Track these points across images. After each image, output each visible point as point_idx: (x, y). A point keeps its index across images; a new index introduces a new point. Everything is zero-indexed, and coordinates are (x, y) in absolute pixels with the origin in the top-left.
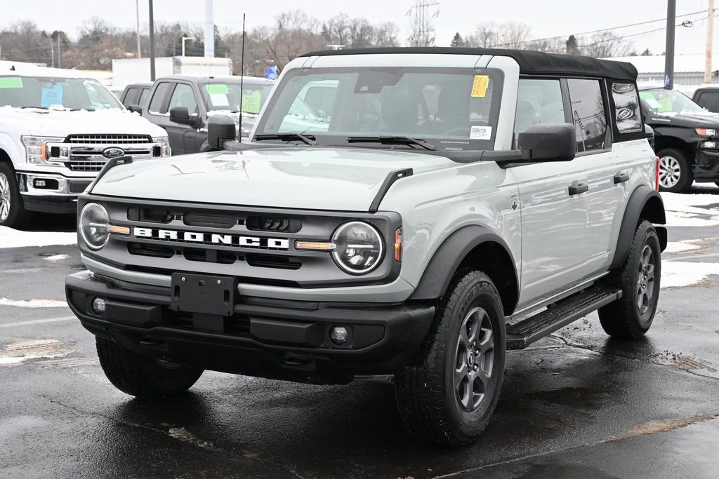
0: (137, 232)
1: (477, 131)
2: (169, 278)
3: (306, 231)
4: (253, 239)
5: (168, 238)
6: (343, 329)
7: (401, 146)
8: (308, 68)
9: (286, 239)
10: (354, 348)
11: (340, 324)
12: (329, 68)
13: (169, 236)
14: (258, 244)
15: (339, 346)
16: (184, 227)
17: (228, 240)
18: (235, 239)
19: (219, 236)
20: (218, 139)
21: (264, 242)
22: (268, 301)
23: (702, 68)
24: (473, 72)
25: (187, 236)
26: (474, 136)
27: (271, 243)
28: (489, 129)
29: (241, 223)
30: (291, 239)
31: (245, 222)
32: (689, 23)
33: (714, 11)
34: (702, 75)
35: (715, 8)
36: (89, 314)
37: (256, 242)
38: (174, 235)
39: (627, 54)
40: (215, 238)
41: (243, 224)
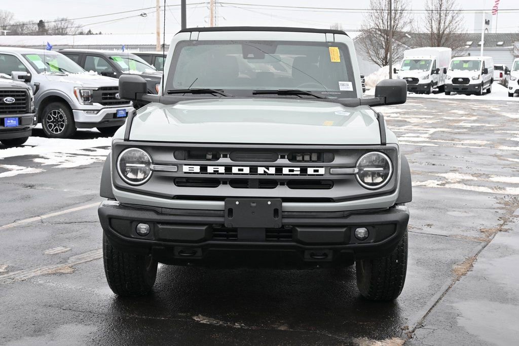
0: (186, 169)
1: (343, 85)
2: (222, 203)
3: (338, 160)
4: (295, 169)
5: (216, 172)
6: (364, 229)
7: (292, 96)
8: (195, 41)
9: (322, 167)
10: (374, 242)
11: (361, 226)
12: (215, 41)
13: (218, 171)
14: (299, 173)
15: (363, 242)
16: (231, 163)
17: (272, 170)
18: (279, 170)
19: (264, 169)
20: (136, 93)
21: (304, 170)
22: (304, 214)
23: (155, 43)
24: (327, 45)
25: (235, 170)
26: (342, 88)
27: (310, 171)
28: (350, 84)
29: (283, 157)
30: (326, 167)
31: (286, 156)
32: (145, 14)
33: (160, 7)
34: (155, 47)
35: (160, 5)
36: (133, 236)
37: (297, 171)
38: (222, 170)
39: (77, 33)
40: (261, 170)
41: (284, 158)
